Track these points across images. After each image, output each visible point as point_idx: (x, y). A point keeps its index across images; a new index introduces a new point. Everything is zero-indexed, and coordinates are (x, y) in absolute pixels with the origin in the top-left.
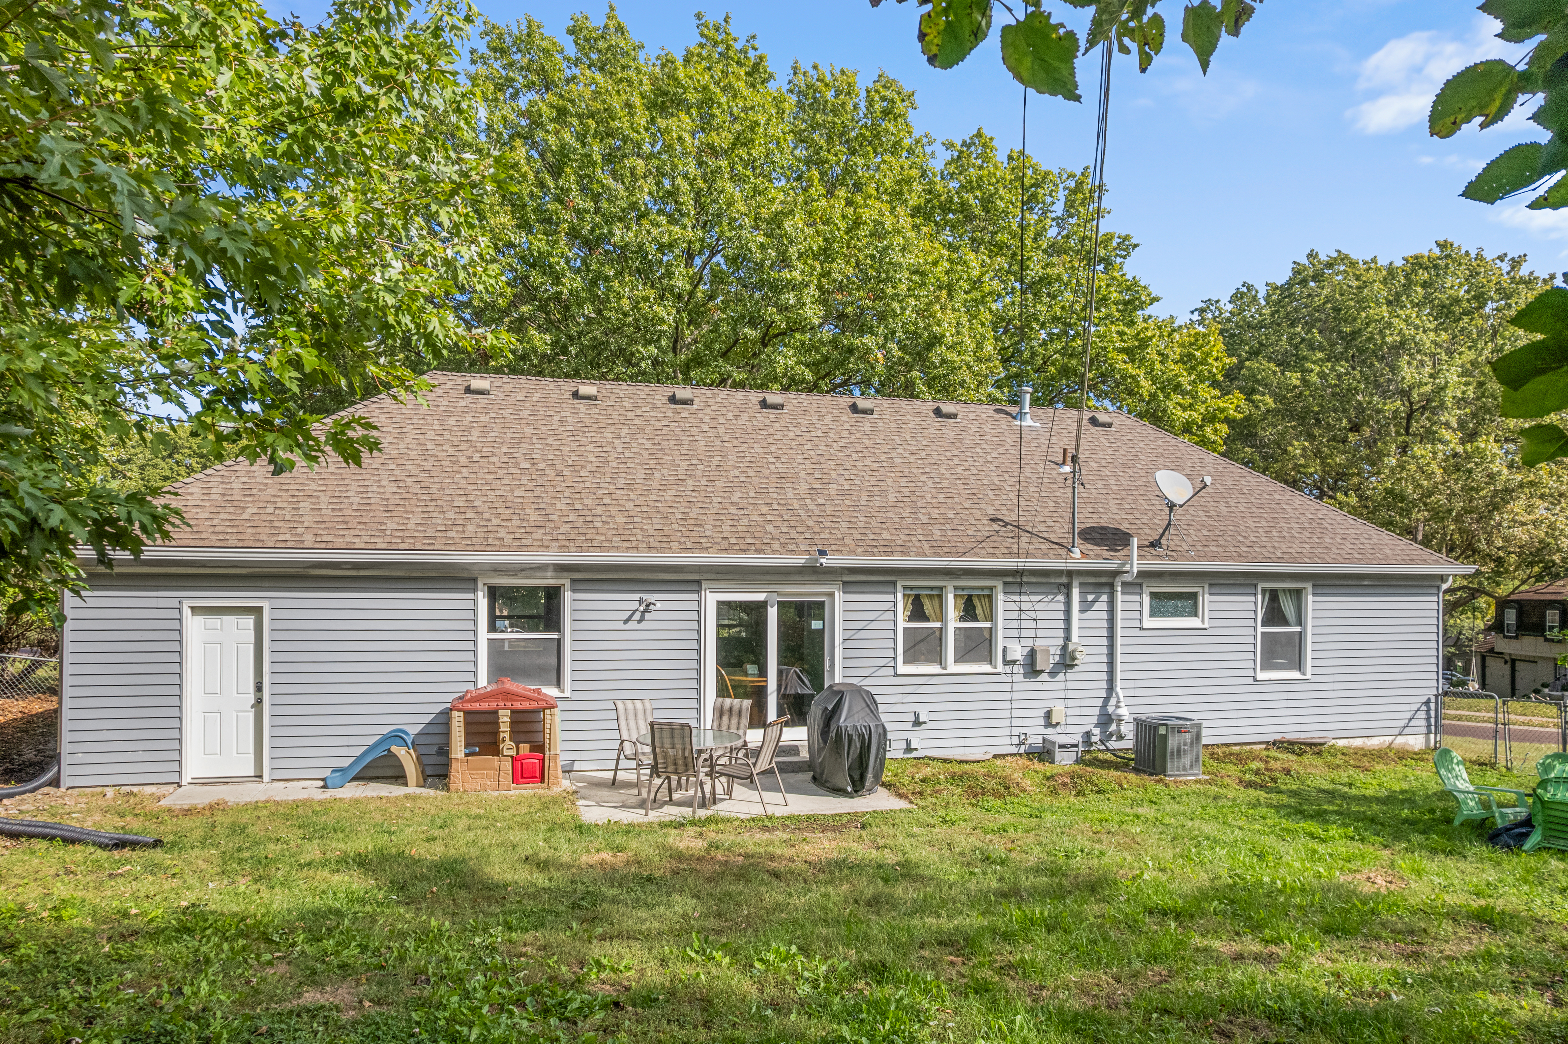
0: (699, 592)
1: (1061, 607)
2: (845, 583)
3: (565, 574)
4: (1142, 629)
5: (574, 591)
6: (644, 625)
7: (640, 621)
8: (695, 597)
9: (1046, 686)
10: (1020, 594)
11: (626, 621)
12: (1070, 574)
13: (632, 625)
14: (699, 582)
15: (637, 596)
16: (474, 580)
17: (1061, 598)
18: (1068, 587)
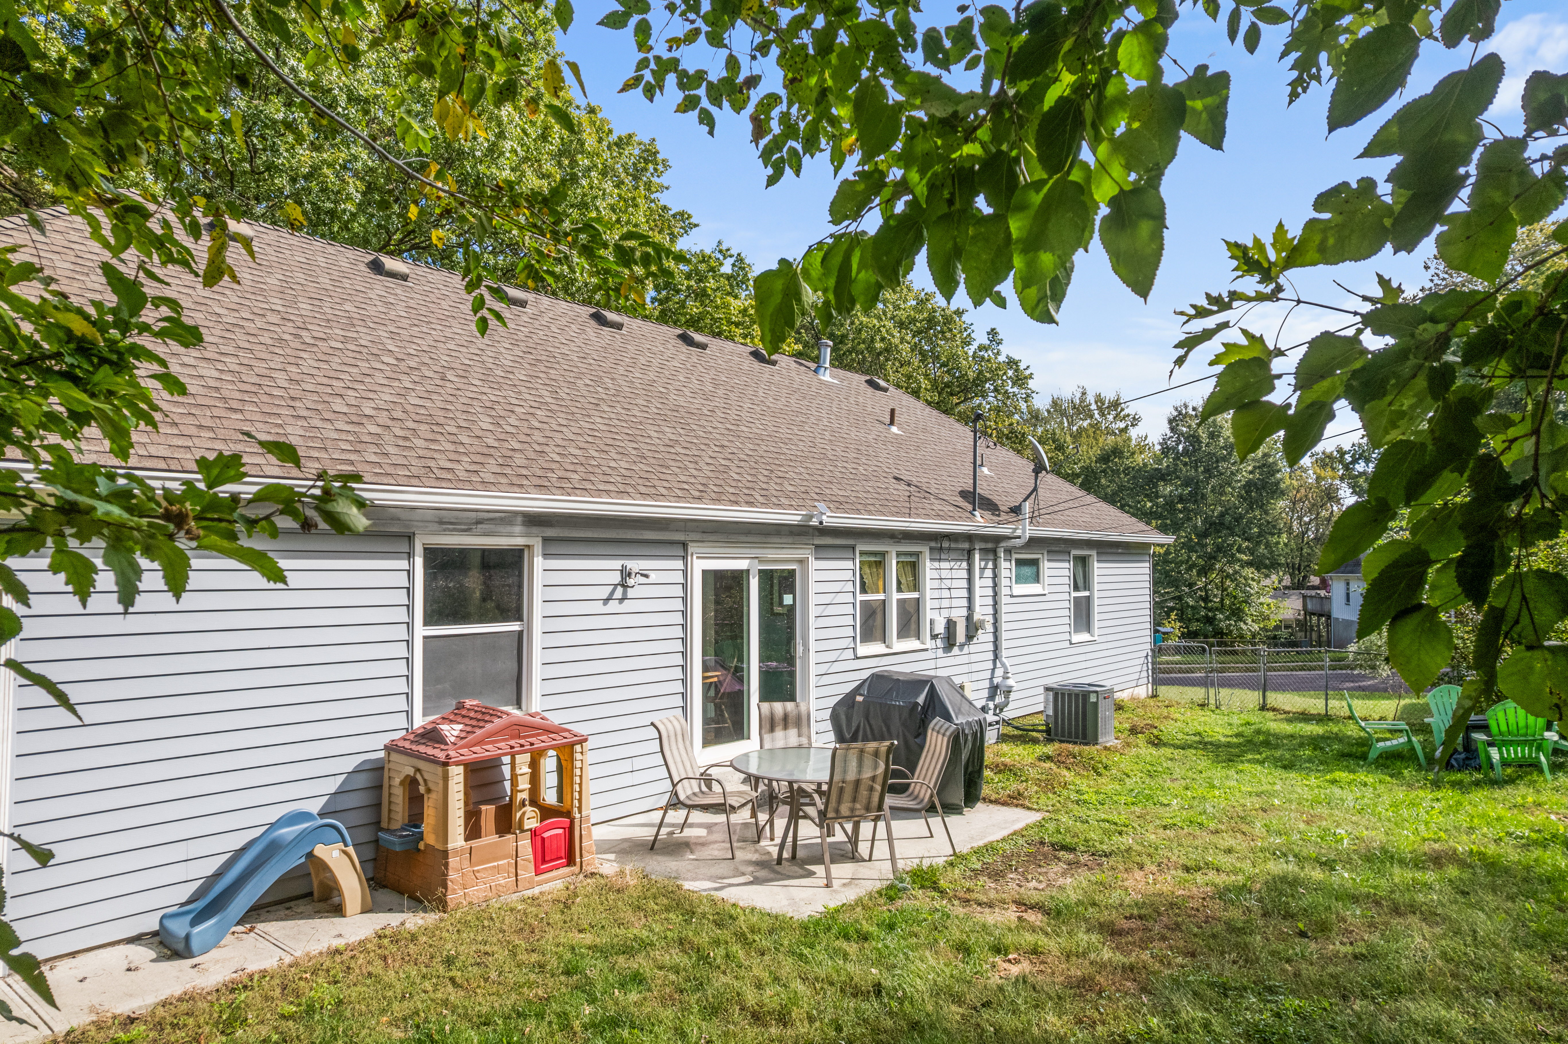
0: (684, 558)
1: (964, 574)
2: (818, 547)
3: (535, 530)
4: (1012, 596)
5: (546, 556)
6: (627, 606)
7: (621, 600)
8: (679, 564)
9: (958, 660)
10: (940, 560)
11: (606, 601)
12: (969, 537)
13: (613, 606)
14: (684, 545)
15: (617, 564)
16: (410, 538)
17: (964, 565)
18: (970, 553)
